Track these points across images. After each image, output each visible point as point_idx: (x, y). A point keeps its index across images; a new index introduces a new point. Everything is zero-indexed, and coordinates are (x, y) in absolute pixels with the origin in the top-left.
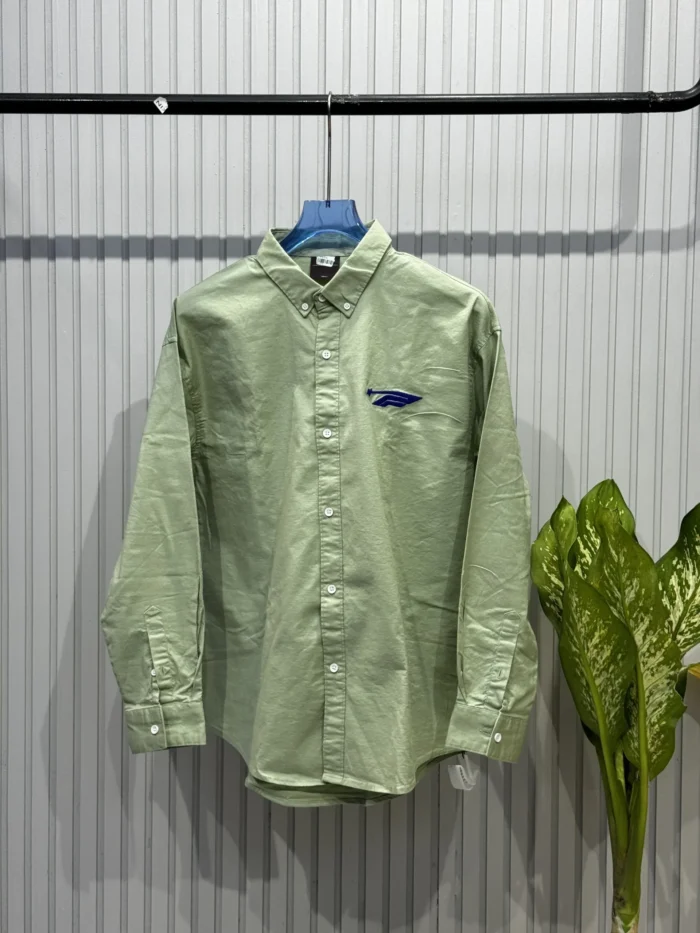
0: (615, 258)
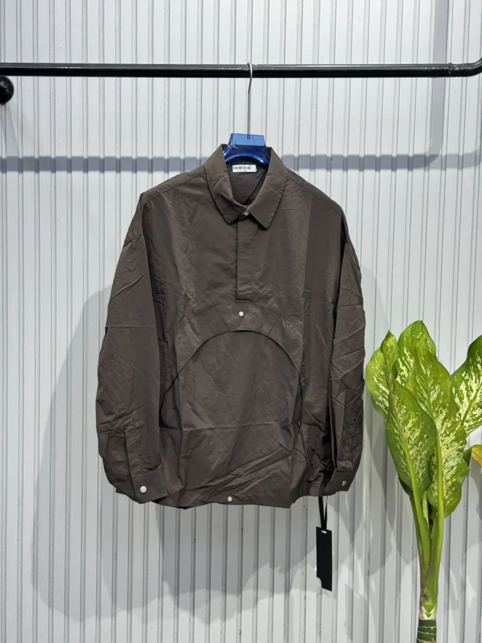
0: (427, 173)
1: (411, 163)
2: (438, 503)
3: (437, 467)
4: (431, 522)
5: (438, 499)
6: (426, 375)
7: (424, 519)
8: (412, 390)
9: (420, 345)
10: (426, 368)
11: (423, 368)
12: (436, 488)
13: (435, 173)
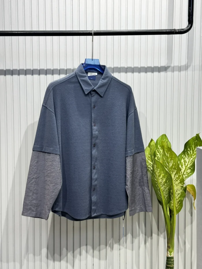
0: (166, 73)
1: (160, 69)
2: (173, 209)
3: (172, 194)
4: (171, 216)
5: (173, 207)
6: (168, 156)
7: (168, 215)
8: (162, 162)
9: (165, 144)
10: (167, 153)
11: (166, 153)
12: (172, 202)
13: (169, 73)
